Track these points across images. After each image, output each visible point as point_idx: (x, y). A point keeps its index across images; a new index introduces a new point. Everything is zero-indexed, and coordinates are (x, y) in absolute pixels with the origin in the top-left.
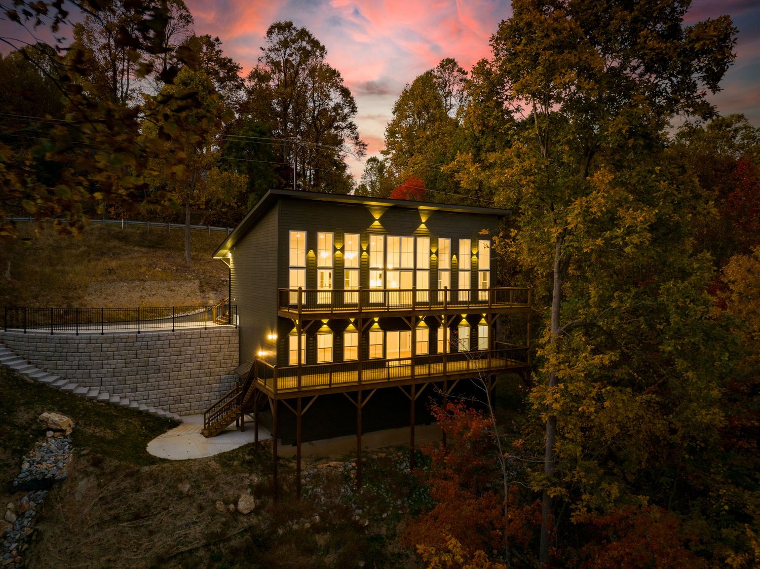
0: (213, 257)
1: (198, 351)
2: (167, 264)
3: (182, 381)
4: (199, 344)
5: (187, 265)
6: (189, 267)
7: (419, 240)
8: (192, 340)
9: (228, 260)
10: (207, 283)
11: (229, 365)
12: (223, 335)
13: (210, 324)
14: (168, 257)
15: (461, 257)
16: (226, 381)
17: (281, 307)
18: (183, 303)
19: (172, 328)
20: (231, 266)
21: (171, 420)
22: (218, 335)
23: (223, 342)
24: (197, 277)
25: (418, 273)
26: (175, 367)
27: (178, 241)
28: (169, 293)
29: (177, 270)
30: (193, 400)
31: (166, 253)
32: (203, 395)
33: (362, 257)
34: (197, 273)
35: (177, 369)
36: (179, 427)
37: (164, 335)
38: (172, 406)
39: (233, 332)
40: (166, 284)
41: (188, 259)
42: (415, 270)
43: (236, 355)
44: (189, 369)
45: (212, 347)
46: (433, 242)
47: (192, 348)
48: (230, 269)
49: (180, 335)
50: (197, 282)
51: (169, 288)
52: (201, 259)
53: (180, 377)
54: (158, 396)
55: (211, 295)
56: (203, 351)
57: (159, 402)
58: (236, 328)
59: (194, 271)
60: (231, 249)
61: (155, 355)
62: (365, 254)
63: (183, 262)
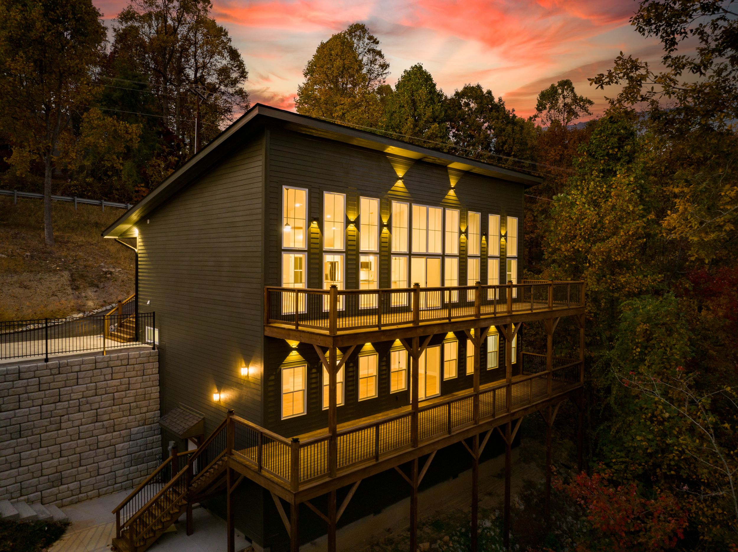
0: (102, 235)
1: (92, 392)
2: (16, 247)
3: (64, 446)
4: (94, 379)
5: (49, 250)
6: (50, 253)
7: (448, 212)
8: (81, 375)
9: (133, 241)
10: (82, 276)
11: (144, 410)
12: (132, 361)
13: (112, 344)
14: (16, 238)
15: (490, 238)
16: (140, 436)
17: (271, 320)
18: (46, 306)
19: (44, 356)
20: (139, 248)
21: (49, 525)
22: (125, 362)
23: (133, 373)
24: (65, 268)
25: (447, 260)
26: (51, 423)
27: (30, 216)
28: (21, 291)
29: (32, 257)
30: (85, 475)
31: (12, 232)
32: (102, 464)
33: (383, 235)
34: (65, 262)
35: (54, 427)
36: (67, 536)
37: (29, 370)
38: (46, 493)
39: (149, 355)
40: (15, 278)
41: (48, 241)
42: (443, 256)
43: (155, 392)
44: (77, 423)
45: (116, 382)
46: (463, 218)
47: (82, 388)
48: (136, 255)
49: (59, 367)
50: (66, 274)
51: (21, 283)
52: (68, 242)
53: (59, 440)
54: (19, 478)
55: (90, 293)
56: (100, 392)
57: (21, 488)
58: (154, 348)
59: (60, 259)
60: (140, 223)
61: (11, 406)
62: (385, 230)
63: (41, 246)
